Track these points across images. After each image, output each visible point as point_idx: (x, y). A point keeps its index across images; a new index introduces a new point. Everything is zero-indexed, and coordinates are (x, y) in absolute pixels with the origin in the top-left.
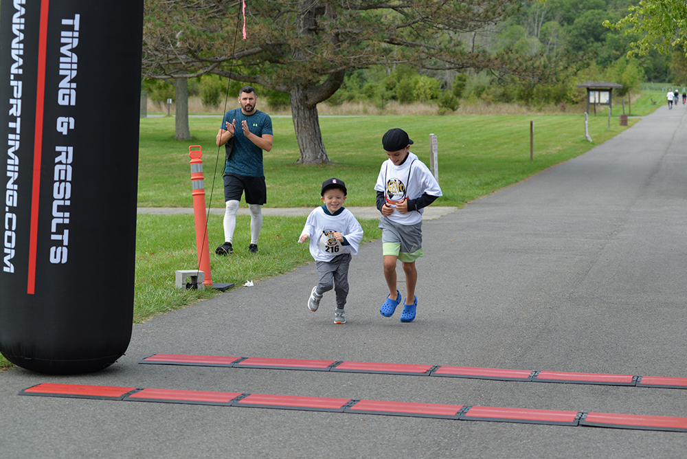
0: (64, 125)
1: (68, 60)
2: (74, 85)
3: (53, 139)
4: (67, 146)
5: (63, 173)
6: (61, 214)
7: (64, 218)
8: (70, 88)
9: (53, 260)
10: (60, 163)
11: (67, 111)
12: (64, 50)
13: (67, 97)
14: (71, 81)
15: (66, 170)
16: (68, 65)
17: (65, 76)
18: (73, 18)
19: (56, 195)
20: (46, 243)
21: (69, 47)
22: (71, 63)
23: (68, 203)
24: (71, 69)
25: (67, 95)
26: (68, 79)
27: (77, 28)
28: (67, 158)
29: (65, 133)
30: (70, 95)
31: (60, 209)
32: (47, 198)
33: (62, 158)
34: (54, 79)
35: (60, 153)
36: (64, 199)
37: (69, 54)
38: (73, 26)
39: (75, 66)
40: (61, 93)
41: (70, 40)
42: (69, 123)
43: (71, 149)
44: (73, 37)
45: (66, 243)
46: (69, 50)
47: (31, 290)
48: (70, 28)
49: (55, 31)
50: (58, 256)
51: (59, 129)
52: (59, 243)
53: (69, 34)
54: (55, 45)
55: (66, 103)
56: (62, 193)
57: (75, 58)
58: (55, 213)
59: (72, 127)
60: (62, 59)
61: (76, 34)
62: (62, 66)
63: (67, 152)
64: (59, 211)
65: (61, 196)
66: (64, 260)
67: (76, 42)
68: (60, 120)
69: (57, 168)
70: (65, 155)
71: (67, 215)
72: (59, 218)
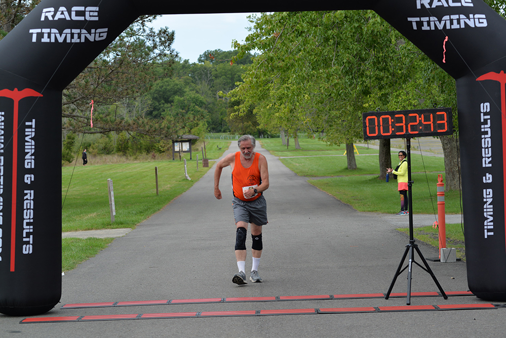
0: (28, 179)
1: (30, 144)
2: (33, 157)
3: (23, 186)
4: (31, 190)
5: (29, 204)
6: (28, 227)
7: (30, 229)
8: (31, 159)
9: (24, 252)
10: (27, 199)
11: (29, 171)
12: (27, 139)
13: (29, 164)
14: (31, 155)
15: (30, 203)
16: (30, 147)
17: (28, 153)
18: (32, 122)
19: (25, 217)
20: (20, 243)
21: (30, 137)
22: (31, 145)
23: (32, 221)
24: (31, 149)
25: (29, 162)
26: (30, 154)
27: (34, 126)
28: (30, 196)
29: (29, 183)
30: (31, 163)
31: (28, 224)
32: (20, 218)
33: (28, 197)
34: (22, 154)
35: (27, 194)
36: (29, 219)
37: (30, 140)
38: (32, 125)
39: (33, 147)
40: (26, 162)
41: (30, 133)
42: (31, 178)
43: (32, 192)
44: (32, 132)
45: (31, 242)
46: (30, 139)
47: (12, 269)
48: (30, 127)
49: (22, 128)
50: (27, 250)
51: (26, 181)
52: (28, 243)
53: (30, 130)
54: (22, 136)
55: (29, 167)
56: (28, 215)
57: (33, 143)
58: (25, 226)
59: (33, 180)
60: (26, 144)
61: (33, 130)
62: (26, 147)
63: (31, 193)
64: (27, 225)
65: (28, 217)
66: (31, 252)
67: (33, 134)
68: (26, 176)
69: (25, 202)
70: (30, 195)
71: (32, 227)
72: (27, 229)
